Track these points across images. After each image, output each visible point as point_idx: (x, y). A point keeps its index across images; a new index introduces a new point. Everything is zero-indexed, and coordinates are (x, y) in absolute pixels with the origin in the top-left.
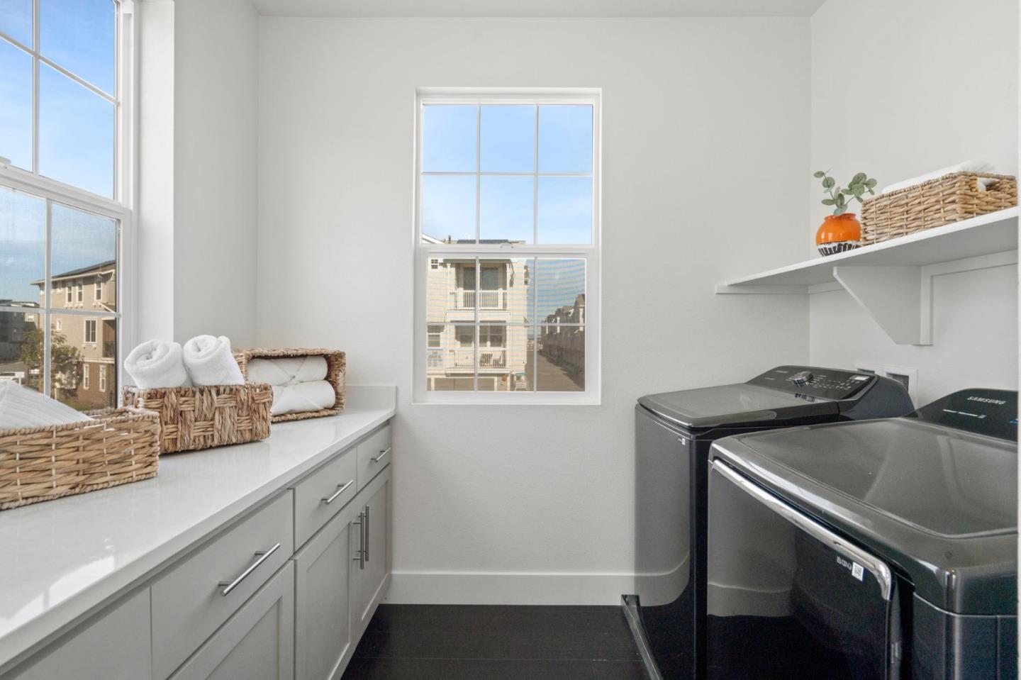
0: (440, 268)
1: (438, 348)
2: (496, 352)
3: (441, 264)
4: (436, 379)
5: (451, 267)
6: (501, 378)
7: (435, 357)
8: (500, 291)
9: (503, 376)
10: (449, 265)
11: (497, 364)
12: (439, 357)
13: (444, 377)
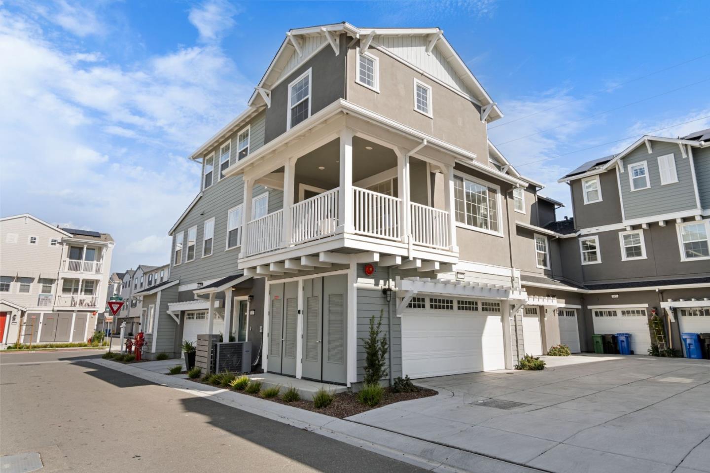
0: (58, 245)
1: (49, 294)
2: (88, 298)
3: (59, 243)
4: (44, 314)
5: (66, 245)
6: (92, 313)
7: (47, 300)
8: (95, 262)
9: (94, 312)
10: (65, 244)
11: (88, 305)
12: (49, 300)
13: (51, 312)
